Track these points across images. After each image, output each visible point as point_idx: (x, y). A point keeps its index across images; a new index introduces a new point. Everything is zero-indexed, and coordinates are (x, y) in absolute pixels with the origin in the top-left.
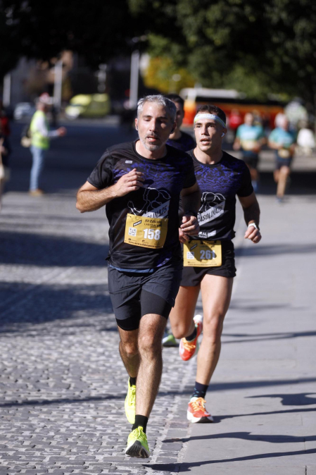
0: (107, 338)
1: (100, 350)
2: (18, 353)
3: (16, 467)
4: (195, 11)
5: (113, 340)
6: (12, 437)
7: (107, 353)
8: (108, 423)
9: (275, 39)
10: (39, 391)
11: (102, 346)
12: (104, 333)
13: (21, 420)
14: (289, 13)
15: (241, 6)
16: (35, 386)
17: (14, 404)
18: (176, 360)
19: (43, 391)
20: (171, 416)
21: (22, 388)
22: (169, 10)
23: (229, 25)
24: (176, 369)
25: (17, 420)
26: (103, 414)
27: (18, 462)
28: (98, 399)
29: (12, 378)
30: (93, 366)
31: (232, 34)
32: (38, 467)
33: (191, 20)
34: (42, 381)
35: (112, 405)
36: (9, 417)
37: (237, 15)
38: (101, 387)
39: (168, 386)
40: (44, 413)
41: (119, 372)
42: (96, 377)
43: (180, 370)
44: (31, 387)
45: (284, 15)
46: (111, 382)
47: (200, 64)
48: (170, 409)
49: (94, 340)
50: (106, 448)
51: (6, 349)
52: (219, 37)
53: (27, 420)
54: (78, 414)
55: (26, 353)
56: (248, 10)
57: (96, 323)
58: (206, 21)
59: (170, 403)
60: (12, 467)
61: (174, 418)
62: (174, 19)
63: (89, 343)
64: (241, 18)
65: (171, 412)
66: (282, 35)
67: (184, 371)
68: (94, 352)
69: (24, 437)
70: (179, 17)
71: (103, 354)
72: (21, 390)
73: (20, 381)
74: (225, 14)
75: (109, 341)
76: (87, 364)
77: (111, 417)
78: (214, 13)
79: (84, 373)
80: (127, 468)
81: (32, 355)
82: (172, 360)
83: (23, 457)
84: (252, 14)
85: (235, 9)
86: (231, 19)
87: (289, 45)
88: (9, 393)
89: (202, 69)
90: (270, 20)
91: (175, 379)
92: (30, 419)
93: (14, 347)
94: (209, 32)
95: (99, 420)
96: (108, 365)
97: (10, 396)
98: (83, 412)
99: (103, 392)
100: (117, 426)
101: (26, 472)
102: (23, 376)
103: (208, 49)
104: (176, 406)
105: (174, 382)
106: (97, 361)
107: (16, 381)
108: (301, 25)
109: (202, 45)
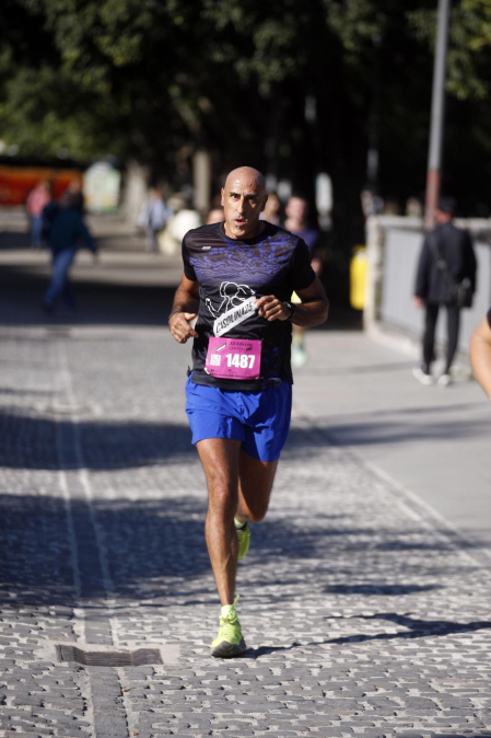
4: (80, 5)
9: (218, 57)
14: (247, 11)
23: (139, 30)
31: (143, 46)
37: (153, 12)
45: (236, 14)
47: (27, 97)
52: (121, 52)
56: (172, 3)
58: (98, 23)
62: (42, 18)
64: (161, 19)
66: (229, 48)
70: (49, 12)
74: (133, 12)
78: (114, 8)
84: (178, 9)
86: (144, 19)
87: (241, 66)
89: (29, 105)
90: (213, 22)
94: (104, 41)
103: (99, 72)
108: (266, 33)
109: (89, 65)
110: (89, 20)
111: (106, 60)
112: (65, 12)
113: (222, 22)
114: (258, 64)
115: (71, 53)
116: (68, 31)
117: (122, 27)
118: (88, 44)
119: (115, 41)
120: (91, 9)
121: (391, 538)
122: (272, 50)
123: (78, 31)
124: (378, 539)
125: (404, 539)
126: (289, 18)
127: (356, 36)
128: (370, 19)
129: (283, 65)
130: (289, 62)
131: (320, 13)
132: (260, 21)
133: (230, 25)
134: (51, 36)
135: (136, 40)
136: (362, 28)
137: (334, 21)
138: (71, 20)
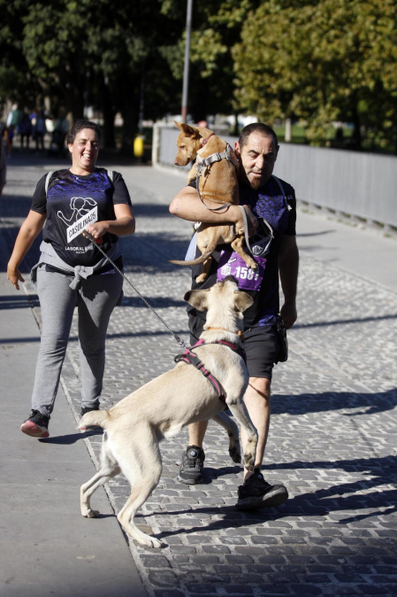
110: (40, 50)
111: (46, 66)
112: (31, 47)
113: (90, 51)
114: (103, 66)
115: (32, 63)
116: (31, 55)
117: (52, 53)
118: (39, 60)
119: (50, 57)
120: (40, 47)
122: (108, 61)
123: (35, 55)
126: (115, 49)
127: (138, 56)
128: (144, 50)
129: (112, 67)
130: (115, 66)
131: (125, 47)
132: (104, 51)
133: (93, 53)
135: (57, 58)
136: (141, 53)
137: (130, 50)
138: (32, 51)
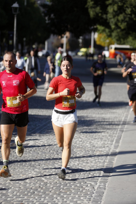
0: (83, 135)
1: (80, 140)
2: (50, 141)
3: (50, 182)
4: (114, 17)
5: (85, 136)
6: (48, 171)
7: (83, 141)
8: (83, 166)
10: (58, 155)
11: (81, 138)
12: (81, 134)
13: (52, 165)
15: (131, 15)
16: (57, 153)
17: (49, 159)
18: (108, 143)
19: (59, 155)
20: (106, 163)
21: (52, 154)
22: (104, 16)
23: (126, 21)
24: (108, 146)
25: (50, 165)
26: (81, 163)
27: (50, 180)
28: (79, 157)
29: (48, 150)
30: (78, 145)
31: (127, 25)
32: (58, 182)
33: (112, 20)
34: (59, 151)
35: (85, 160)
36: (47, 164)
37: (129, 18)
38: (81, 153)
39: (105, 152)
40: (60, 163)
41: (87, 148)
42: (79, 149)
43: (109, 147)
44: (55, 153)
46: (84, 151)
47: (116, 36)
48: (105, 161)
49: (78, 136)
50: (82, 175)
51: (46, 140)
52: (123, 26)
53: (54, 165)
54: (72, 163)
55: (53, 141)
56: (133, 16)
57: (79, 130)
58: (118, 20)
59: (105, 159)
60: (48, 182)
61: (107, 164)
62: (106, 19)
63: (76, 137)
64: (131, 19)
65: (106, 162)
67: (111, 147)
68: (78, 140)
69: (53, 171)
70: (108, 19)
71: (81, 141)
72: (51, 154)
73: (51, 151)
74: (125, 18)
75: (83, 136)
76: (75, 145)
77: (84, 164)
78: (121, 17)
79: (74, 148)
80: (90, 182)
81: (55, 142)
82: (106, 143)
83: (52, 179)
85: (129, 16)
86: (127, 19)
88: (47, 155)
89: (117, 38)
91: (107, 150)
92: (55, 165)
93: (49, 139)
94: (119, 24)
95: (80, 165)
96: (83, 145)
97: (47, 156)
98: (74, 162)
99: (81, 155)
100: (86, 167)
101: (54, 184)
102: (52, 149)
103: (119, 30)
104: (108, 160)
105: (107, 151)
106: (79, 144)
107: (50, 151)
109: (117, 29)
121: (110, 123)
124: (108, 123)
125: (113, 123)
134: (109, 23)
